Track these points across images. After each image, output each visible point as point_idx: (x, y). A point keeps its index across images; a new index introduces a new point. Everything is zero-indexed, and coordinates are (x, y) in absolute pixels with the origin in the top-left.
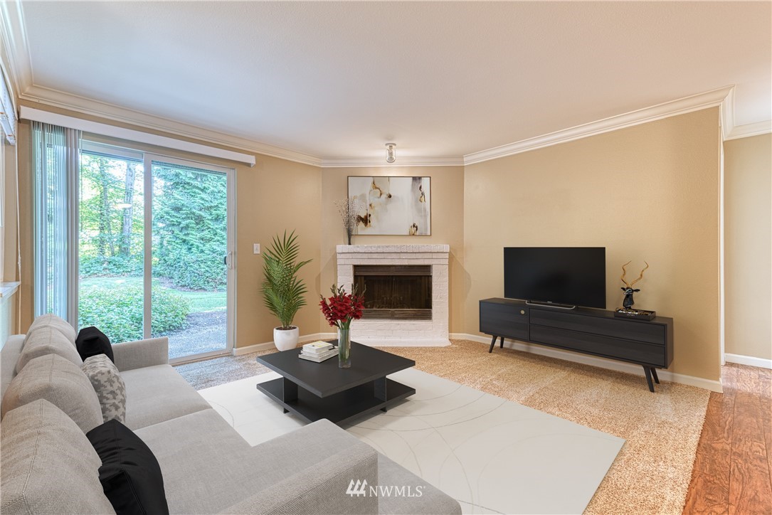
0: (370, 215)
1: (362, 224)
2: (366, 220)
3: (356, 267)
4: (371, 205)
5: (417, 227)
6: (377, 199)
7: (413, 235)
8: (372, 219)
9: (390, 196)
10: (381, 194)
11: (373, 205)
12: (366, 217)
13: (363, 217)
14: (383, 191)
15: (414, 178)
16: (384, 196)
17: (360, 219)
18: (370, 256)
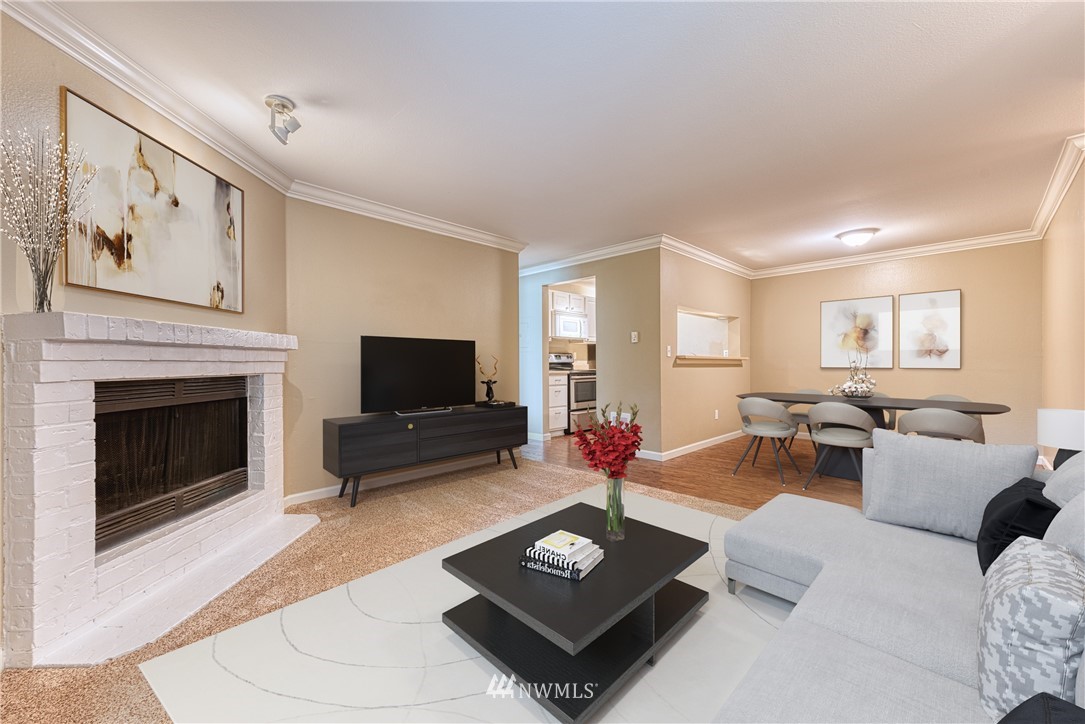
0: (130, 238)
1: (106, 258)
2: (118, 248)
3: (101, 387)
4: (132, 209)
5: (222, 292)
6: (147, 199)
7: (217, 308)
8: (136, 247)
9: (176, 203)
10: (157, 189)
11: (137, 210)
12: (120, 239)
13: (111, 236)
14: (162, 183)
15: (220, 182)
16: (163, 198)
17: (102, 240)
18: (153, 352)
